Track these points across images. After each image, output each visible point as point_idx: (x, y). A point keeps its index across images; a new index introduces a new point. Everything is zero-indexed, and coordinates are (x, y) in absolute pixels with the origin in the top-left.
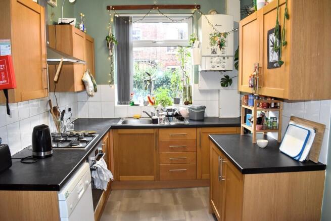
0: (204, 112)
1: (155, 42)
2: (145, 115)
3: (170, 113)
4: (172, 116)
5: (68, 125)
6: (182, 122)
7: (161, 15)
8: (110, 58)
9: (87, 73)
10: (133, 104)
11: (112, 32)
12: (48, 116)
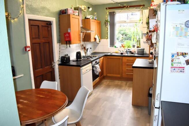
0: (144, 51)
1: (125, 21)
2: (119, 52)
3: (128, 51)
4: (129, 52)
5: (89, 53)
6: (133, 55)
7: (127, 10)
8: (107, 29)
9: (97, 35)
10: (116, 47)
11: (108, 18)
12: (82, 50)
